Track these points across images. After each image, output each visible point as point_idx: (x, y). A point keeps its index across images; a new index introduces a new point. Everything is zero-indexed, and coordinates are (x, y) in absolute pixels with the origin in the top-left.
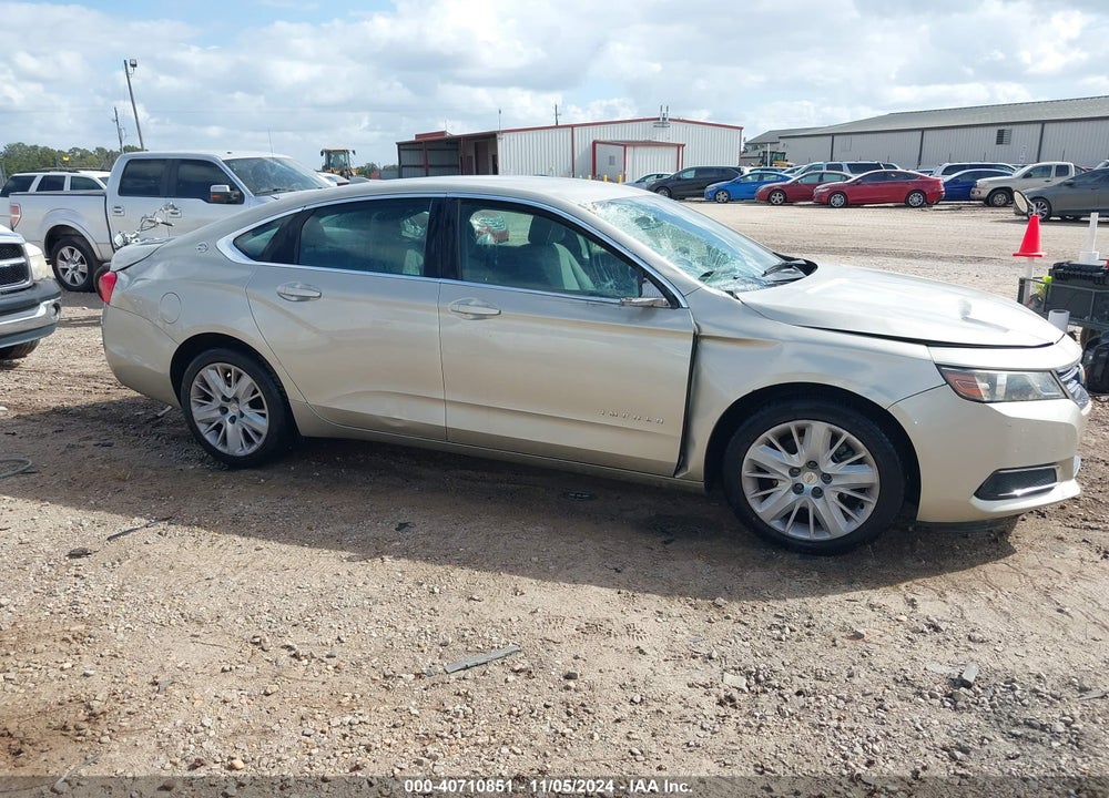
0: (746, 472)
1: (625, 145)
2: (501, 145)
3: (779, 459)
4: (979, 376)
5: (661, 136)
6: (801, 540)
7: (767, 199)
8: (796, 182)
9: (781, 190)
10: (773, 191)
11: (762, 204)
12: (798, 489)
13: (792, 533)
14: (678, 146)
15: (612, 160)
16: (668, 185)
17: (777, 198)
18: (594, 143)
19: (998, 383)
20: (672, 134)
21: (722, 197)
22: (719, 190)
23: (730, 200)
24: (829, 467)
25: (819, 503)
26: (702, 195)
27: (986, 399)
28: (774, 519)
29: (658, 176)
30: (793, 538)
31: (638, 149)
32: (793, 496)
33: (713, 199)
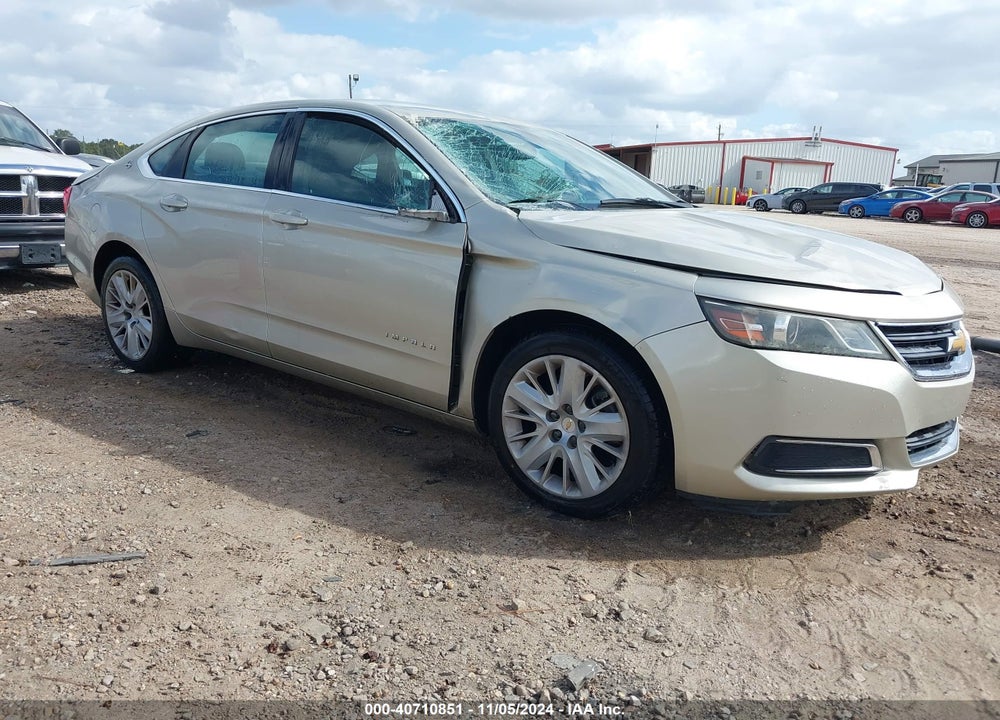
0: (506, 410)
1: (773, 161)
2: (654, 157)
3: (535, 399)
4: (746, 314)
5: (811, 155)
6: (555, 496)
7: (902, 216)
8: (935, 200)
9: (917, 208)
10: (909, 208)
11: (896, 221)
12: (556, 436)
13: (546, 486)
14: (827, 165)
15: (759, 175)
16: (804, 198)
17: (913, 216)
18: (744, 159)
19: (776, 326)
20: (822, 154)
21: (856, 212)
22: (854, 205)
23: (864, 216)
24: (582, 412)
25: (571, 454)
26: (836, 210)
27: (753, 343)
28: (530, 468)
29: (796, 189)
30: (547, 493)
31: (785, 166)
32: (549, 443)
33: (848, 213)
